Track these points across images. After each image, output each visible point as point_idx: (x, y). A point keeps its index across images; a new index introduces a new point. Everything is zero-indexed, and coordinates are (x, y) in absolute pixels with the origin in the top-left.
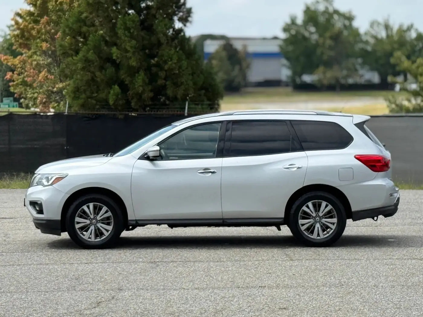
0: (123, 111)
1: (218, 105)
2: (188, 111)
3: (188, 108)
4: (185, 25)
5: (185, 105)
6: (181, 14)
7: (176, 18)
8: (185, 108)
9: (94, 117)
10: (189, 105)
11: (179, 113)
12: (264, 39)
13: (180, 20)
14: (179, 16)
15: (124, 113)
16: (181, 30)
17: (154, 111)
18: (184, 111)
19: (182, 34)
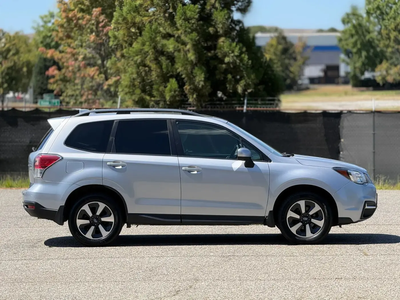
1: (279, 100)
2: (247, 107)
3: (248, 103)
5: (244, 101)
6: (240, 4)
7: (234, 8)
8: (244, 104)
10: (248, 100)
11: (238, 109)
12: (321, 31)
13: (239, 10)
14: (237, 6)
16: (239, 22)
18: (243, 107)
19: (241, 25)
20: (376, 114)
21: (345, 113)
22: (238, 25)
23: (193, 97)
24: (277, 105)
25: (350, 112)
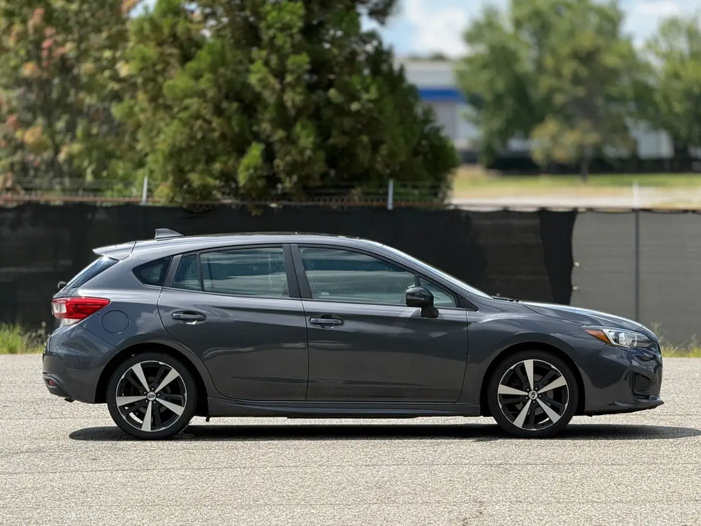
0: (260, 200)
2: (395, 200)
3: (395, 194)
4: (382, 23)
5: (387, 186)
7: (362, 10)
8: (386, 194)
9: (201, 210)
10: (395, 187)
11: (375, 204)
13: (372, 13)
14: (369, 5)
15: (263, 203)
16: (372, 35)
17: (325, 200)
18: (386, 200)
19: (375, 43)
20: (641, 214)
21: (582, 213)
22: (370, 42)
23: (291, 180)
24: (445, 196)
25: (590, 210)
